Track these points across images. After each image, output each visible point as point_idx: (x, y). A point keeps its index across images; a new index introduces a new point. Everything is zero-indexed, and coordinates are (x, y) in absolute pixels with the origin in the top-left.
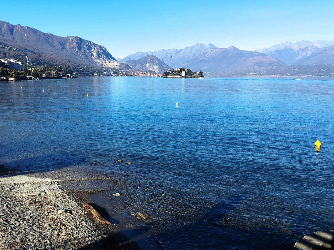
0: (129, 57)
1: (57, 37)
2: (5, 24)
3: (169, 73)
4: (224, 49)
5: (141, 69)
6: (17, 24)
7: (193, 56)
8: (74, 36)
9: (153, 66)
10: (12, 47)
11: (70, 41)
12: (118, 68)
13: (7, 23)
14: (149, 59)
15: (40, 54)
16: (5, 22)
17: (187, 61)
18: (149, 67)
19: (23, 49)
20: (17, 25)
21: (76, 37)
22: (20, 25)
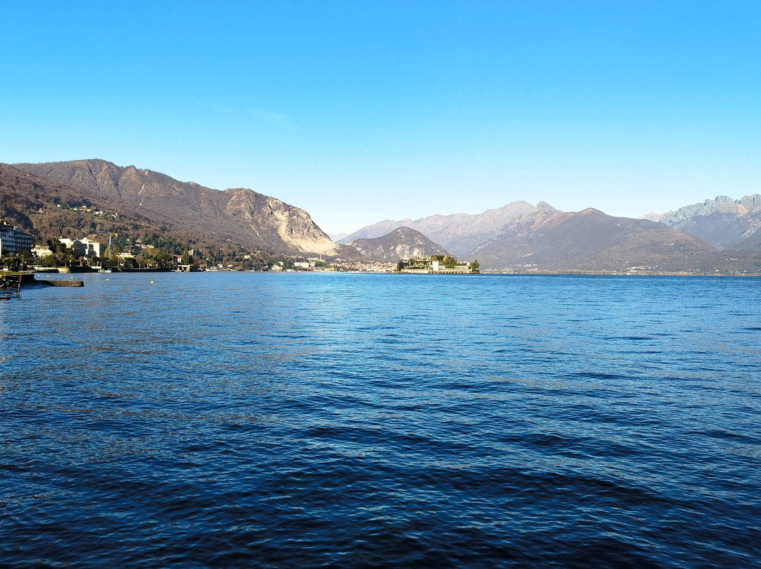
0: (363, 231)
1: (207, 191)
2: (105, 164)
3: (407, 264)
4: (571, 214)
5: (385, 257)
6: (129, 165)
7: (502, 230)
8: (242, 189)
9: (411, 250)
10: (112, 212)
11: (233, 199)
12: (332, 254)
13: (110, 164)
14: (403, 236)
15: (168, 227)
16: (105, 161)
17: (488, 240)
18: (403, 253)
19: (132, 216)
20: (127, 168)
21: (245, 190)
22: (134, 167)
